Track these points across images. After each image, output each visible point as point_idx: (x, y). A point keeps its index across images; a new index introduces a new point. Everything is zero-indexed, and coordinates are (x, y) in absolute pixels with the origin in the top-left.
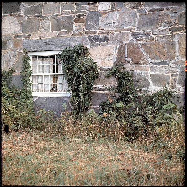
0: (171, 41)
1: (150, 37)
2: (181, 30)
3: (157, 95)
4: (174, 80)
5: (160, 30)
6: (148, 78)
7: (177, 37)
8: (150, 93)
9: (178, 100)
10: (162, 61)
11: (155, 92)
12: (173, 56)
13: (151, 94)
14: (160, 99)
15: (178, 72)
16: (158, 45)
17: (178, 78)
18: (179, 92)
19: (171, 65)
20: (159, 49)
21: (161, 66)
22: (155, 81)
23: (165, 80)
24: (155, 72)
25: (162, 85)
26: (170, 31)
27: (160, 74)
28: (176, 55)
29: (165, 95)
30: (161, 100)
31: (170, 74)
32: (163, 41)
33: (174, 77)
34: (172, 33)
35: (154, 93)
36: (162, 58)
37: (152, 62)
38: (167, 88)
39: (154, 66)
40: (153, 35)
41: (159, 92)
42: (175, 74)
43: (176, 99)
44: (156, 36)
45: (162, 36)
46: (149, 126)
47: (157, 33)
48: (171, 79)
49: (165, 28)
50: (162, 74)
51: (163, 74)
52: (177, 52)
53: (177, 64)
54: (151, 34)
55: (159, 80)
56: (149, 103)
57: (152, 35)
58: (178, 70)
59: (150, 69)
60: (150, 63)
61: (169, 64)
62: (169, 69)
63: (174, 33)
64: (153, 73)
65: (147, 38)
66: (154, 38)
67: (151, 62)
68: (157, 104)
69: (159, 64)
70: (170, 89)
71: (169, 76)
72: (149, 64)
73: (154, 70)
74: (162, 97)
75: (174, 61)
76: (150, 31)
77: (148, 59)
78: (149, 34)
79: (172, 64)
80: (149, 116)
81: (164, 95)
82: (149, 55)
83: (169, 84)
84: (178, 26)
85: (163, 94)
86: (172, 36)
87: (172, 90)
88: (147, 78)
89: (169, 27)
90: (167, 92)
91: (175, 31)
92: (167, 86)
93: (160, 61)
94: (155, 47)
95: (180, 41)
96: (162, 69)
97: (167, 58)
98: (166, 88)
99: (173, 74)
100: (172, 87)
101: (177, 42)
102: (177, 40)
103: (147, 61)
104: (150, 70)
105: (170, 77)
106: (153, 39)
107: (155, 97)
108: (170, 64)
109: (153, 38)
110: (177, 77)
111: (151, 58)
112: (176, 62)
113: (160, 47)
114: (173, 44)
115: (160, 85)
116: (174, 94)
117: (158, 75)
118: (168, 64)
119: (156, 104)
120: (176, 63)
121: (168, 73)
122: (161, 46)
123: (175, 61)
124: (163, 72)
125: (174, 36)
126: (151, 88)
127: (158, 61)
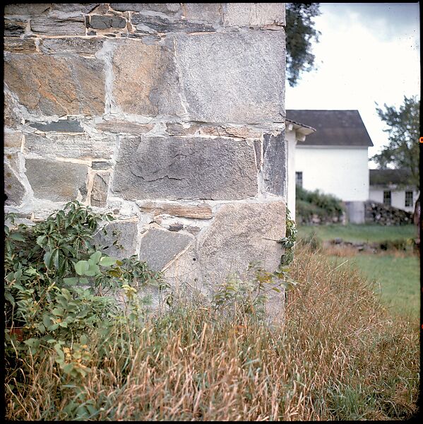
0: (91, 57)
1: (22, 37)
2: (119, 27)
3: (49, 229)
4: (102, 180)
5: (55, 18)
6: (18, 171)
7: (108, 46)
8: (24, 221)
9: (115, 243)
10: (63, 118)
11: (41, 219)
12: (97, 104)
13: (30, 224)
14: (60, 241)
15: (111, 156)
16: (49, 68)
17: (112, 175)
18: (117, 216)
19: (90, 132)
20: (54, 79)
21: (59, 134)
22: (42, 183)
23: (74, 181)
24: (40, 152)
25: (63, 195)
26: (88, 25)
27: (58, 159)
28: (107, 102)
29: (76, 226)
30: (61, 244)
31: (89, 162)
32: (67, 54)
33: (100, 172)
34: (95, 33)
35: (37, 222)
36: (63, 110)
37: (31, 119)
38: (79, 205)
39: (39, 132)
40: (31, 33)
41: (54, 216)
42: (103, 160)
43: (109, 238)
44: (44, 36)
45: (63, 39)
46: (29, 342)
47: (46, 29)
48: (91, 177)
49: (73, 15)
50: (62, 160)
51: (68, 160)
52: (111, 95)
53: (109, 131)
54: (28, 29)
55: (54, 179)
56: (21, 255)
57: (28, 32)
58: (113, 149)
59: (23, 142)
60: (23, 122)
61: (85, 128)
62: (85, 145)
63: (100, 35)
64: (33, 156)
65: (13, 41)
66: (37, 40)
67: (26, 121)
68: (51, 256)
69: (54, 127)
70: (90, 207)
71: (84, 167)
72: (19, 127)
73: (37, 146)
74: (64, 234)
75: (99, 120)
76: (23, 18)
77: (16, 110)
78: (20, 28)
79: (95, 131)
80: (25, 302)
81: (70, 227)
82: (21, 95)
83: (84, 192)
84: (112, 12)
85: (67, 225)
86: (92, 42)
87: (97, 210)
88: (14, 171)
89: (84, 15)
90: (80, 218)
91: (102, 29)
92: (79, 197)
93: (55, 118)
94: (39, 74)
95: (117, 59)
96: (63, 144)
97: (80, 110)
98: (76, 205)
99: (97, 160)
100: (95, 202)
101: (108, 63)
102: (109, 57)
103: (14, 114)
104: (22, 147)
105: (90, 169)
106: (32, 46)
107: (42, 234)
108: (89, 129)
109: (33, 42)
110: (111, 171)
111: (25, 106)
112: (107, 124)
113: (56, 73)
114: (97, 68)
115: (56, 196)
116: (101, 225)
117: (48, 163)
118: (82, 130)
119: (47, 256)
120: (106, 127)
121: (83, 156)
122: (59, 69)
123: (102, 121)
124: (66, 152)
125: (100, 42)
126: (27, 206)
127: (50, 119)
